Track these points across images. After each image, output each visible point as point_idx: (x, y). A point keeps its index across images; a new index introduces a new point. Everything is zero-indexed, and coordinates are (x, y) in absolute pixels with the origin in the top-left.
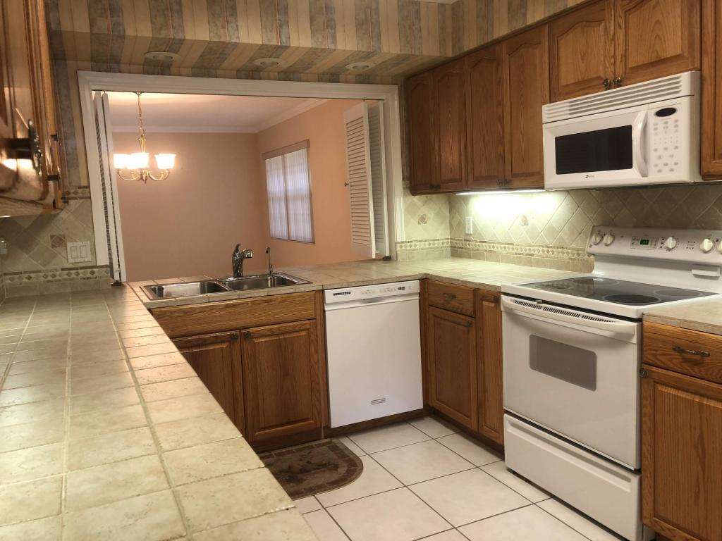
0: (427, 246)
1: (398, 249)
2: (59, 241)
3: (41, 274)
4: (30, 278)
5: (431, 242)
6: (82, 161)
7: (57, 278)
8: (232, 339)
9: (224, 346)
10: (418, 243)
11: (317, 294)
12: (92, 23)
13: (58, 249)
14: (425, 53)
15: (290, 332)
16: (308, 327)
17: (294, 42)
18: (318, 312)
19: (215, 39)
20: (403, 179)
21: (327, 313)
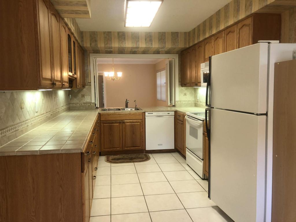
0: (186, 103)
1: (176, 103)
2: (83, 96)
3: (79, 104)
4: (76, 105)
5: (188, 102)
6: (89, 76)
7: (82, 105)
8: (120, 123)
9: (118, 124)
10: (183, 102)
11: (144, 113)
12: (91, 44)
13: (83, 98)
14: (179, 46)
15: (135, 123)
16: (140, 122)
17: (140, 46)
18: (144, 118)
19: (120, 46)
20: (179, 82)
21: (146, 119)
